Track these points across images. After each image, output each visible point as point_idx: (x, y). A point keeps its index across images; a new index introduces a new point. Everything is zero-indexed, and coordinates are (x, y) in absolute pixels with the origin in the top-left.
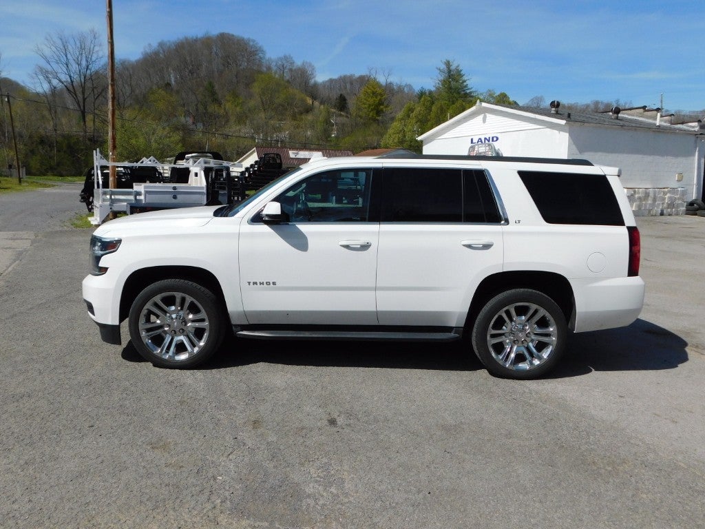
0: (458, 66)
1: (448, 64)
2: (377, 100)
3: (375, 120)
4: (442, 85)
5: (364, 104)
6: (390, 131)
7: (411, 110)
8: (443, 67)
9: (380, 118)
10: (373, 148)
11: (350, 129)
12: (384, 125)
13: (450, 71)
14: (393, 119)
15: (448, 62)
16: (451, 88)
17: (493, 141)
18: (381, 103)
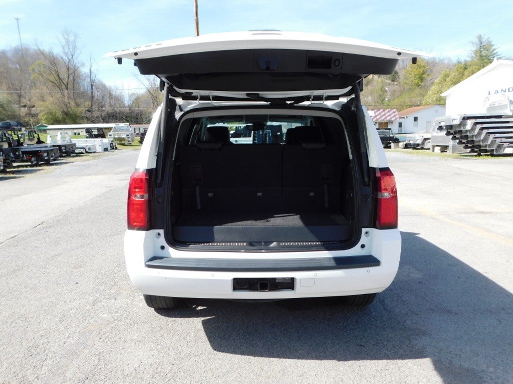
0: (489, 38)
1: (480, 37)
2: (421, 71)
3: (418, 85)
4: (475, 54)
5: (410, 74)
6: (430, 93)
7: (447, 76)
8: (476, 40)
9: (422, 84)
10: (418, 106)
11: (399, 94)
12: (426, 89)
13: (481, 43)
14: (433, 83)
15: (480, 36)
16: (481, 56)
17: (509, 91)
18: (424, 73)
